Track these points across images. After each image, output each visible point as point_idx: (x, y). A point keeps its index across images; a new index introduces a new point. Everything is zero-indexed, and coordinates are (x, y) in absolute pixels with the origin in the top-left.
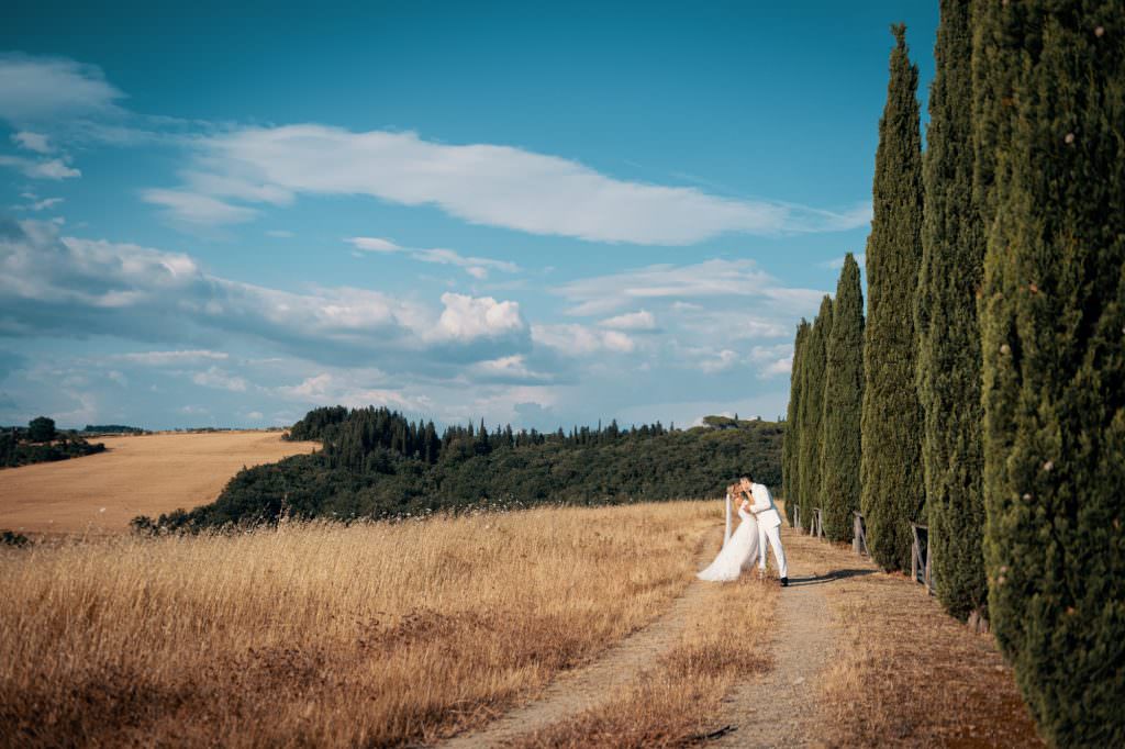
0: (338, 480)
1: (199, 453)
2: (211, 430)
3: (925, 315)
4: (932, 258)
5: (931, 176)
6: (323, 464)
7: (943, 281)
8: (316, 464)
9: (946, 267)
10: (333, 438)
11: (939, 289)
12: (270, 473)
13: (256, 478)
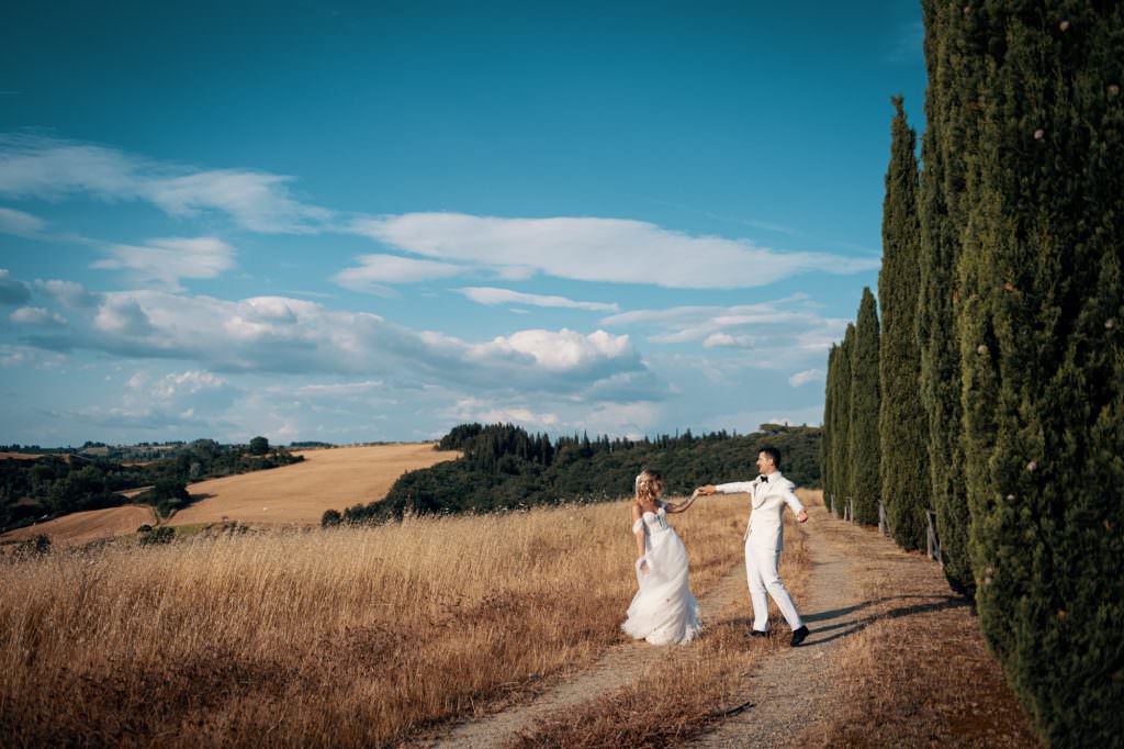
0: (476, 480)
1: (372, 461)
2: (381, 444)
3: (925, 332)
4: (929, 282)
5: (926, 213)
6: (465, 468)
7: (939, 302)
8: (459, 468)
9: (942, 290)
10: (472, 448)
11: (936, 309)
12: (425, 476)
13: (415, 479)
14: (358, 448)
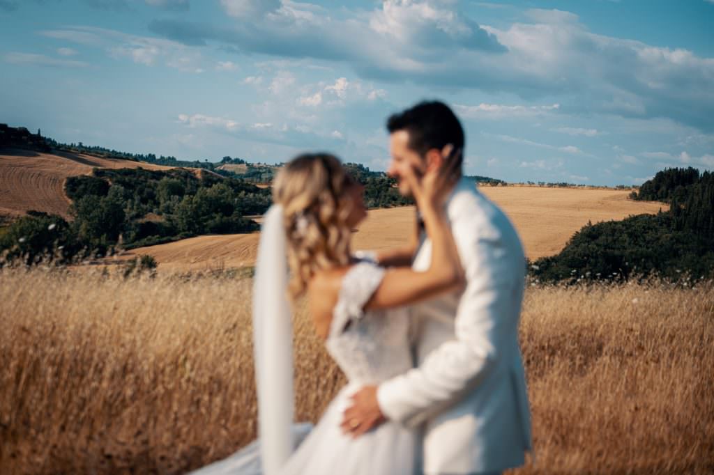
0: (683, 243)
1: (548, 206)
2: (564, 185)
6: (669, 226)
8: (661, 225)
10: (682, 200)
12: (614, 230)
13: (600, 234)
14: (532, 189)
